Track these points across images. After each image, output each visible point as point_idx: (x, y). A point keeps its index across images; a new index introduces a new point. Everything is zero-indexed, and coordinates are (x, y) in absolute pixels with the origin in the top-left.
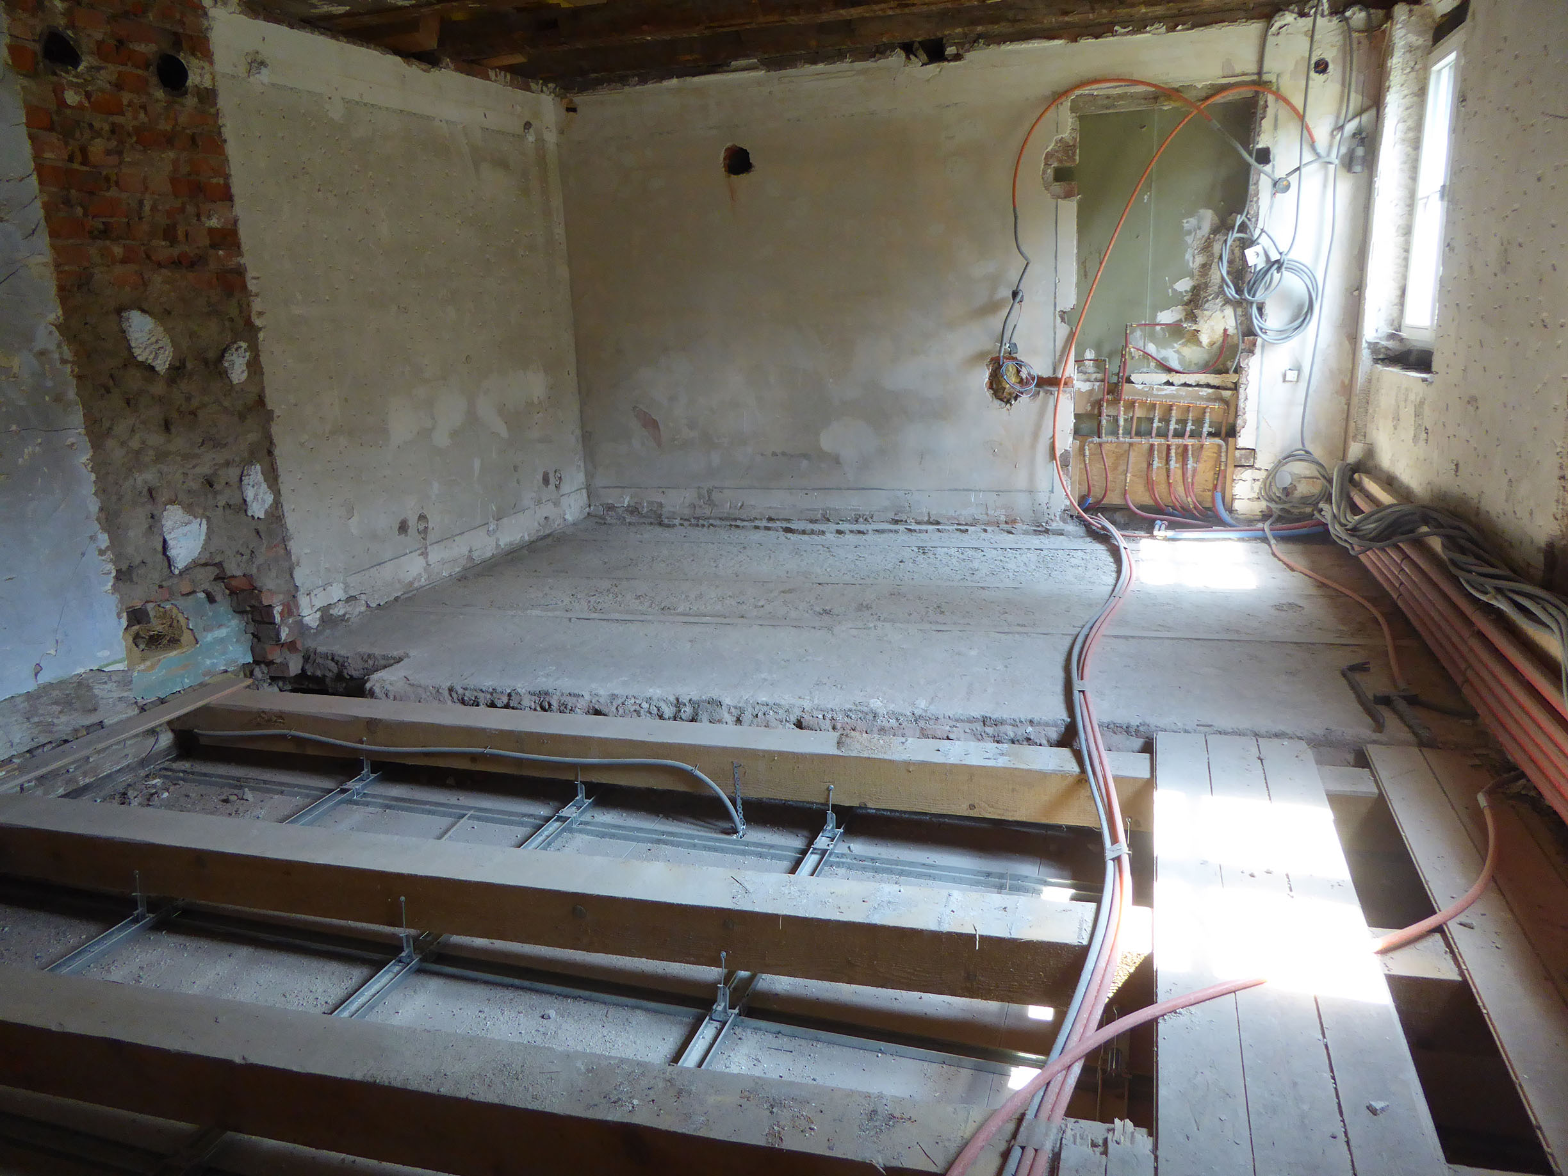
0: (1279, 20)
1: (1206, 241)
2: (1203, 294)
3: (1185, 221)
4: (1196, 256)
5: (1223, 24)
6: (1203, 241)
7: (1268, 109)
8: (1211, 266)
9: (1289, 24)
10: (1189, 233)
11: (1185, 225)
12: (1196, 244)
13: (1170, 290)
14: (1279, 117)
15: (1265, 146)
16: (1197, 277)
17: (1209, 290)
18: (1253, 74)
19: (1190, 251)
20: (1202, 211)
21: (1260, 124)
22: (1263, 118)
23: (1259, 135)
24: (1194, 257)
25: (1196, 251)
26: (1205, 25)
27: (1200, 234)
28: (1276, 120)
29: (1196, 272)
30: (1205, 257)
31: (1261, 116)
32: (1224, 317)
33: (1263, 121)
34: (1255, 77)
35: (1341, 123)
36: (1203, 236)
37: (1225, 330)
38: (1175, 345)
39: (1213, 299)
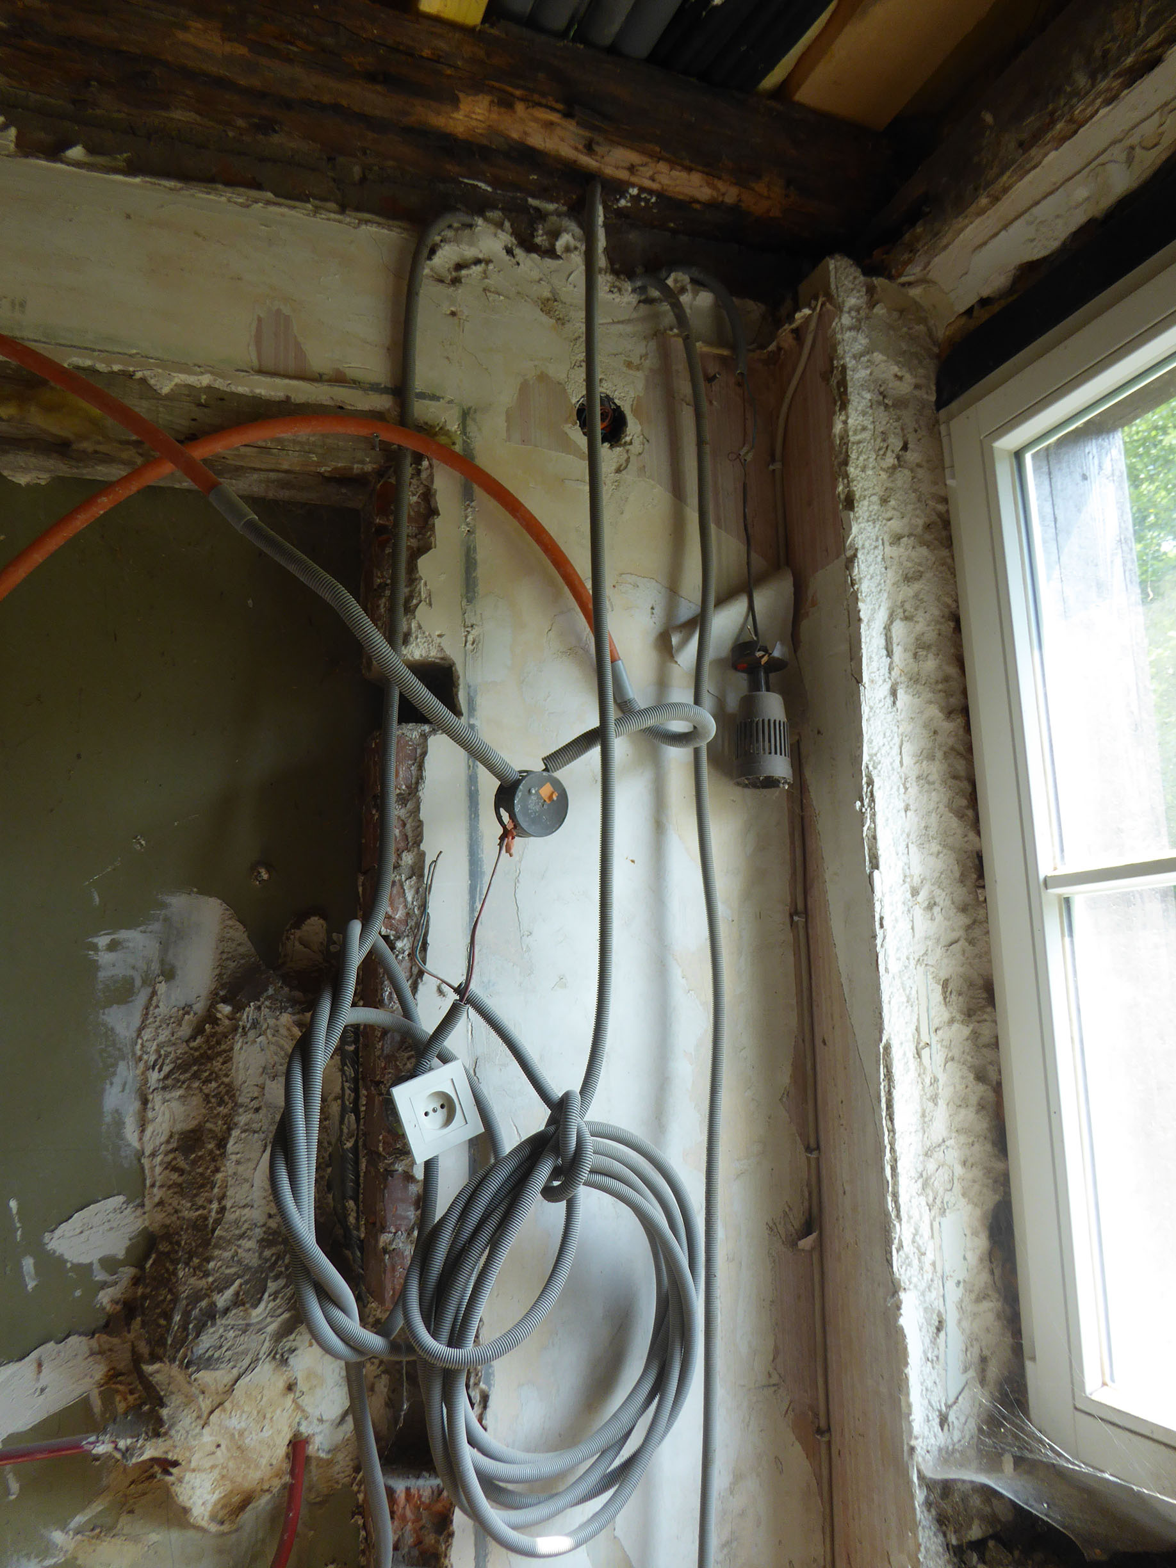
0: (457, 241)
1: (198, 1030)
2: (188, 1281)
3: (103, 941)
4: (157, 1099)
5: (254, 193)
6: (185, 1030)
7: (438, 522)
8: (222, 1144)
9: (488, 262)
10: (122, 992)
11: (105, 958)
12: (154, 1039)
13: (28, 1264)
14: (480, 556)
15: (434, 654)
16: (158, 1193)
17: (220, 1262)
18: (375, 388)
19: (126, 1073)
20: (178, 902)
21: (412, 568)
22: (424, 548)
23: (410, 610)
24: (145, 1102)
25: (154, 1077)
26: (186, 176)
27: (170, 998)
28: (470, 564)
29: (155, 1170)
30: (196, 1100)
31: (413, 542)
32: (290, 1388)
33: (423, 563)
34: (382, 402)
35: (688, 609)
36: (187, 1009)
37: (297, 1445)
38: (58, 1537)
39: (237, 1302)
